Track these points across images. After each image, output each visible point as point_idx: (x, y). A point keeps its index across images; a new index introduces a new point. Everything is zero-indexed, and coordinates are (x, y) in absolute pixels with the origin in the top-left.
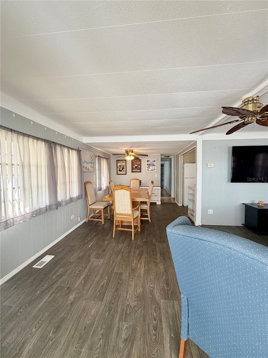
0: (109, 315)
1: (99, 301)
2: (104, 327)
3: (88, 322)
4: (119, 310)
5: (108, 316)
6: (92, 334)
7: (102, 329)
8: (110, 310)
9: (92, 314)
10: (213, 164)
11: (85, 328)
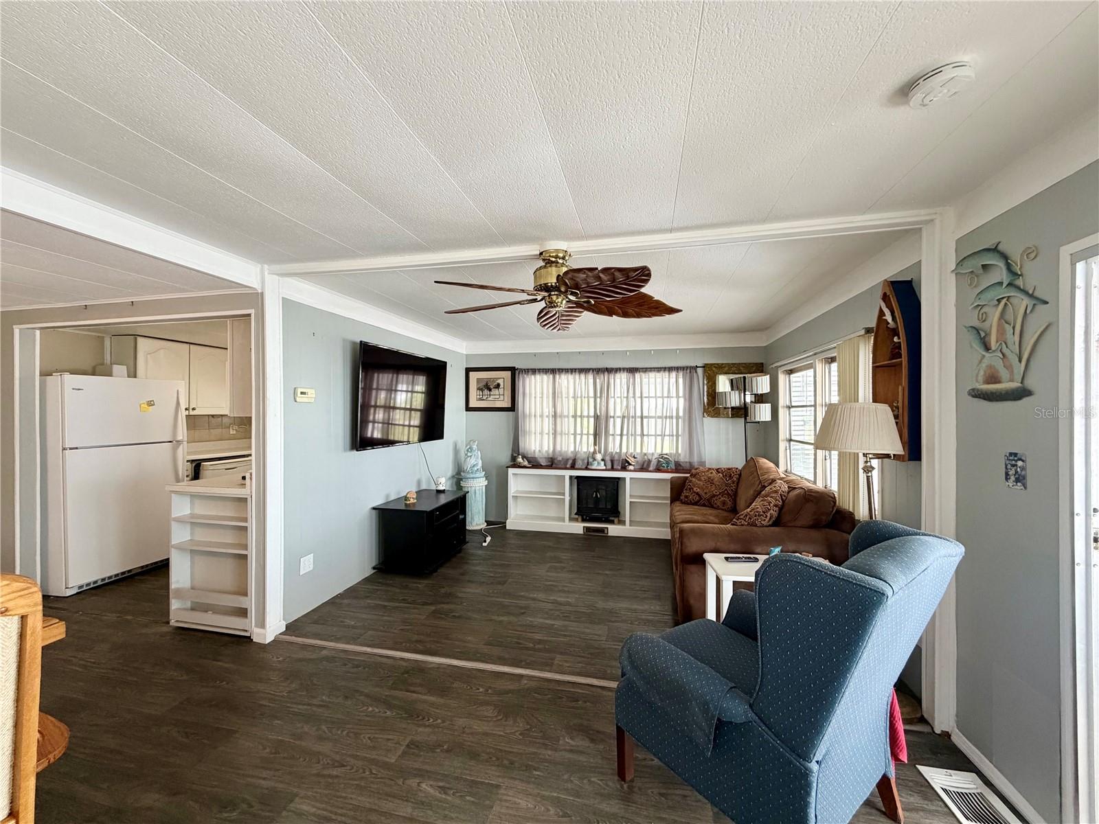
0: (538, 768)
1: (498, 794)
2: (566, 777)
3: (552, 812)
4: (532, 750)
5: (542, 772)
6: (579, 798)
7: (572, 781)
8: (528, 768)
9: (532, 806)
10: (313, 391)
11: (565, 815)
